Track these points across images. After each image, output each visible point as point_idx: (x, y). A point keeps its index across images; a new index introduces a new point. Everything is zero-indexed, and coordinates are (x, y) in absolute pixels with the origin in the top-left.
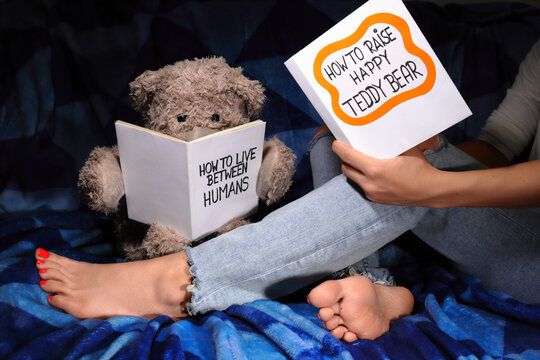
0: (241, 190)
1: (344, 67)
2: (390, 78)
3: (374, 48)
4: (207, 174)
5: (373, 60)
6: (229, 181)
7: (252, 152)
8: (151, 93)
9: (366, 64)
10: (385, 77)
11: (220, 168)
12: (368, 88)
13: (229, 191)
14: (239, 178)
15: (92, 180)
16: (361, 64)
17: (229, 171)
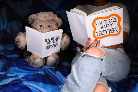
0: (56, 46)
1: (101, 24)
2: (110, 30)
3: (110, 22)
4: (47, 42)
5: (109, 24)
6: (53, 44)
7: (59, 37)
8: (33, 20)
9: (106, 25)
10: (109, 29)
11: (50, 40)
12: (104, 31)
13: (52, 46)
14: (55, 43)
15: (19, 40)
16: (105, 24)
17: (53, 41)
